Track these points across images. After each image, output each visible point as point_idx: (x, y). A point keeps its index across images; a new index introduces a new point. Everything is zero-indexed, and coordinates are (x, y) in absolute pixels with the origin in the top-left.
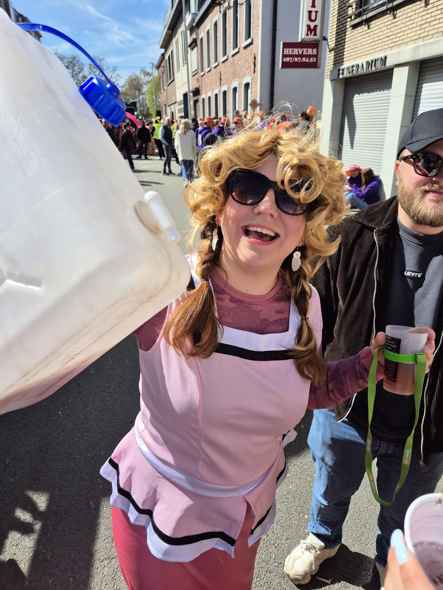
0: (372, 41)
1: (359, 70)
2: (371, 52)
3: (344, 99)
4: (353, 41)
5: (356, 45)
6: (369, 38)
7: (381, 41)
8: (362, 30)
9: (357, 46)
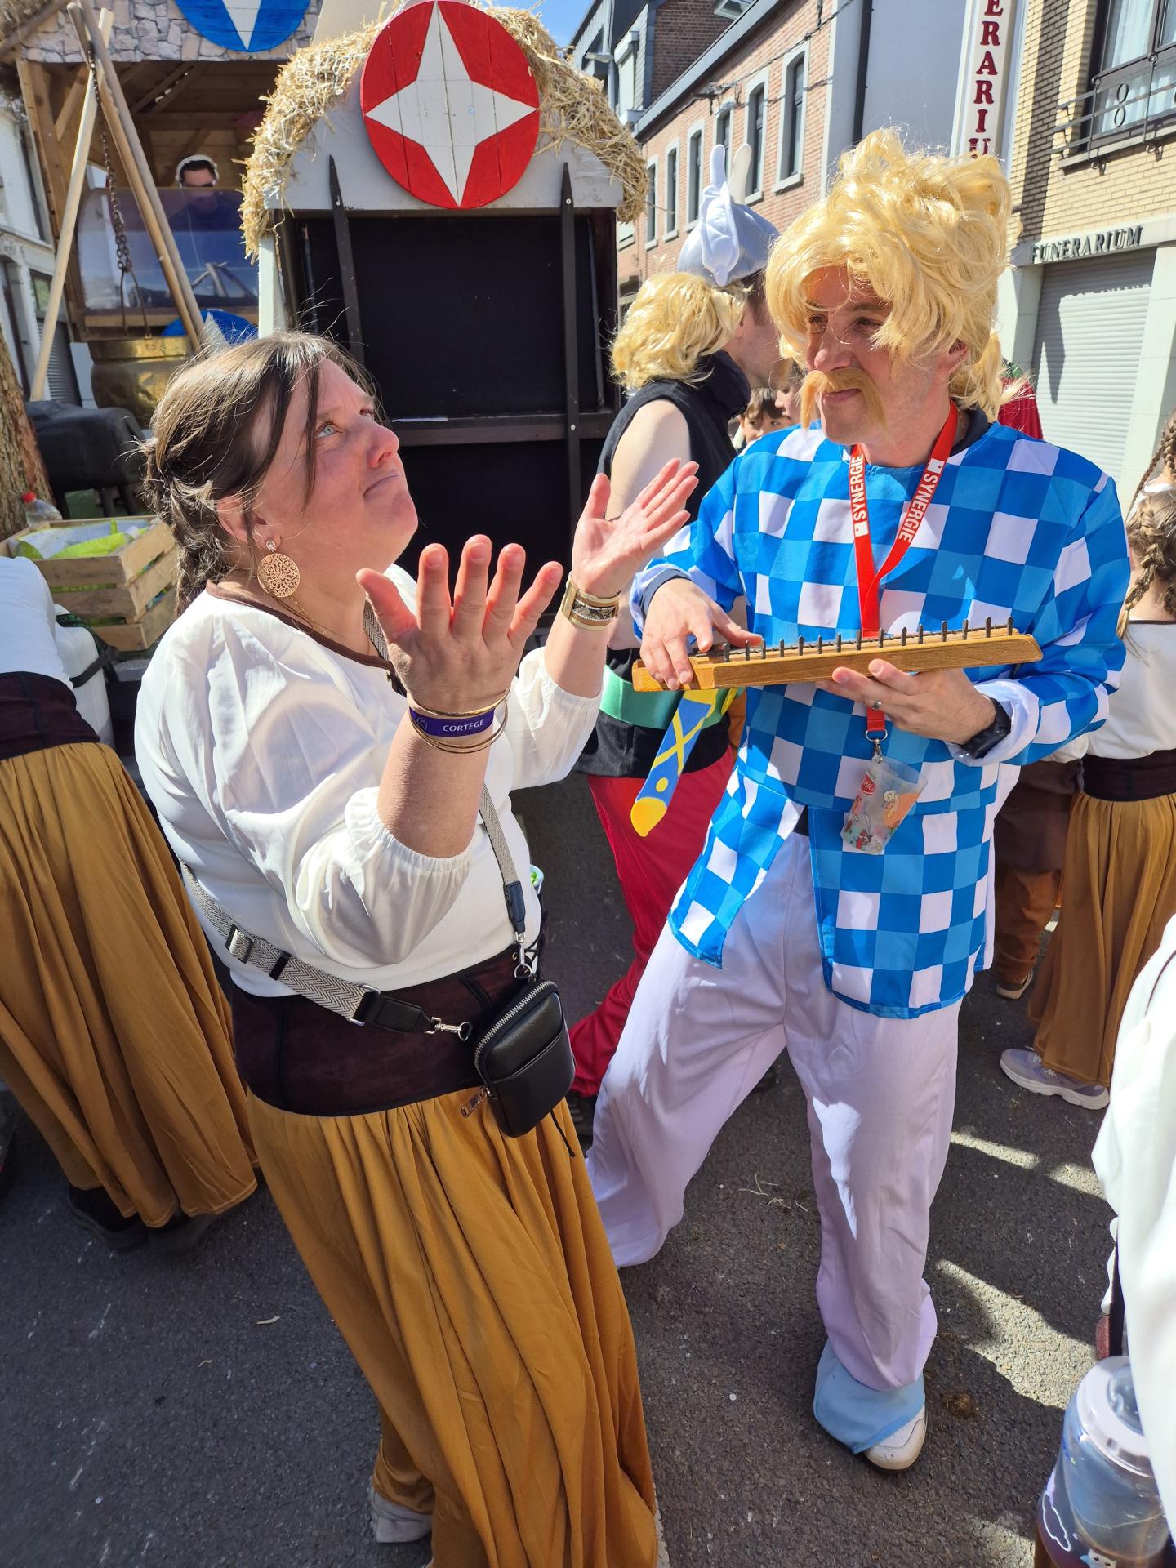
0: (1108, 197)
1: (1080, 250)
2: (1105, 217)
3: (1040, 304)
4: (1065, 195)
5: (1072, 203)
6: (1103, 192)
7: (1128, 199)
8: (1086, 177)
9: (1075, 205)
